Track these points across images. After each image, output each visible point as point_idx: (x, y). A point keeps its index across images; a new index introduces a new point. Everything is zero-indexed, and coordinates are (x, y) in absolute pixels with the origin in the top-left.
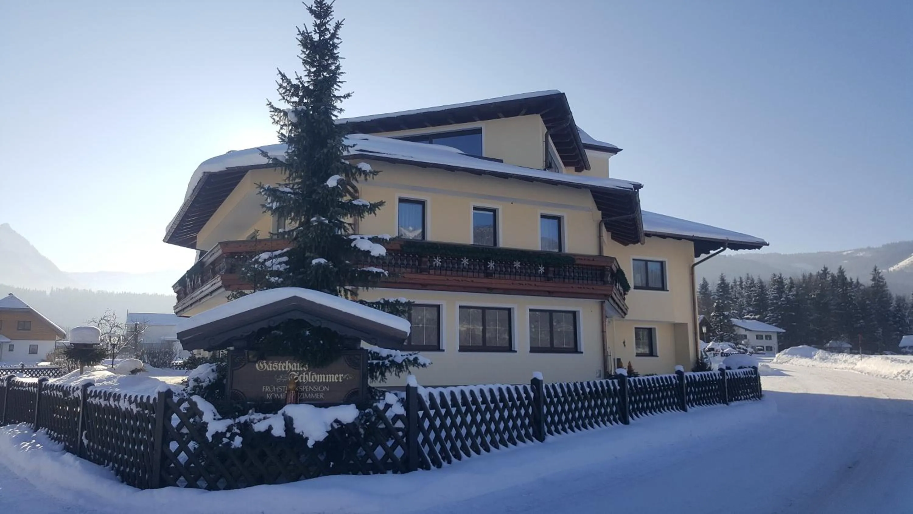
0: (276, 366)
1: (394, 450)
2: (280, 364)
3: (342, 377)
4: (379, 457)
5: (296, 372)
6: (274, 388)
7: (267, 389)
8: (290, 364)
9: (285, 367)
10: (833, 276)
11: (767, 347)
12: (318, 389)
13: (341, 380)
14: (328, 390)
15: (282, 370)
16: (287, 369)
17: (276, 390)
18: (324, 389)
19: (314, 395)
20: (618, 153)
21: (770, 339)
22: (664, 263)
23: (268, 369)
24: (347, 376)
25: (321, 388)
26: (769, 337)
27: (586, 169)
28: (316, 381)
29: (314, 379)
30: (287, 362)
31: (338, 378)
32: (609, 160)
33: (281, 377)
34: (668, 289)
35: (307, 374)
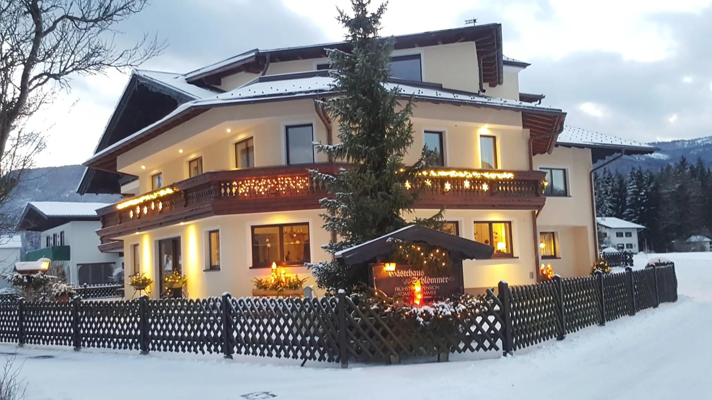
0: (403, 273)
1: (495, 325)
2: (405, 272)
3: (447, 280)
4: (486, 330)
5: (416, 277)
6: (403, 289)
7: (398, 290)
8: (411, 272)
9: (408, 274)
10: (692, 167)
11: (627, 245)
12: (432, 288)
13: (446, 282)
14: (439, 288)
15: (406, 276)
16: (410, 275)
17: (404, 290)
18: (436, 288)
19: (430, 292)
20: (527, 67)
21: (631, 236)
22: (566, 171)
23: (397, 276)
24: (451, 279)
25: (434, 287)
26: (629, 234)
27: (499, 84)
28: (430, 283)
29: (429, 281)
30: (409, 271)
31: (445, 280)
32: (519, 74)
33: (407, 280)
34: (571, 195)
35: (424, 278)
